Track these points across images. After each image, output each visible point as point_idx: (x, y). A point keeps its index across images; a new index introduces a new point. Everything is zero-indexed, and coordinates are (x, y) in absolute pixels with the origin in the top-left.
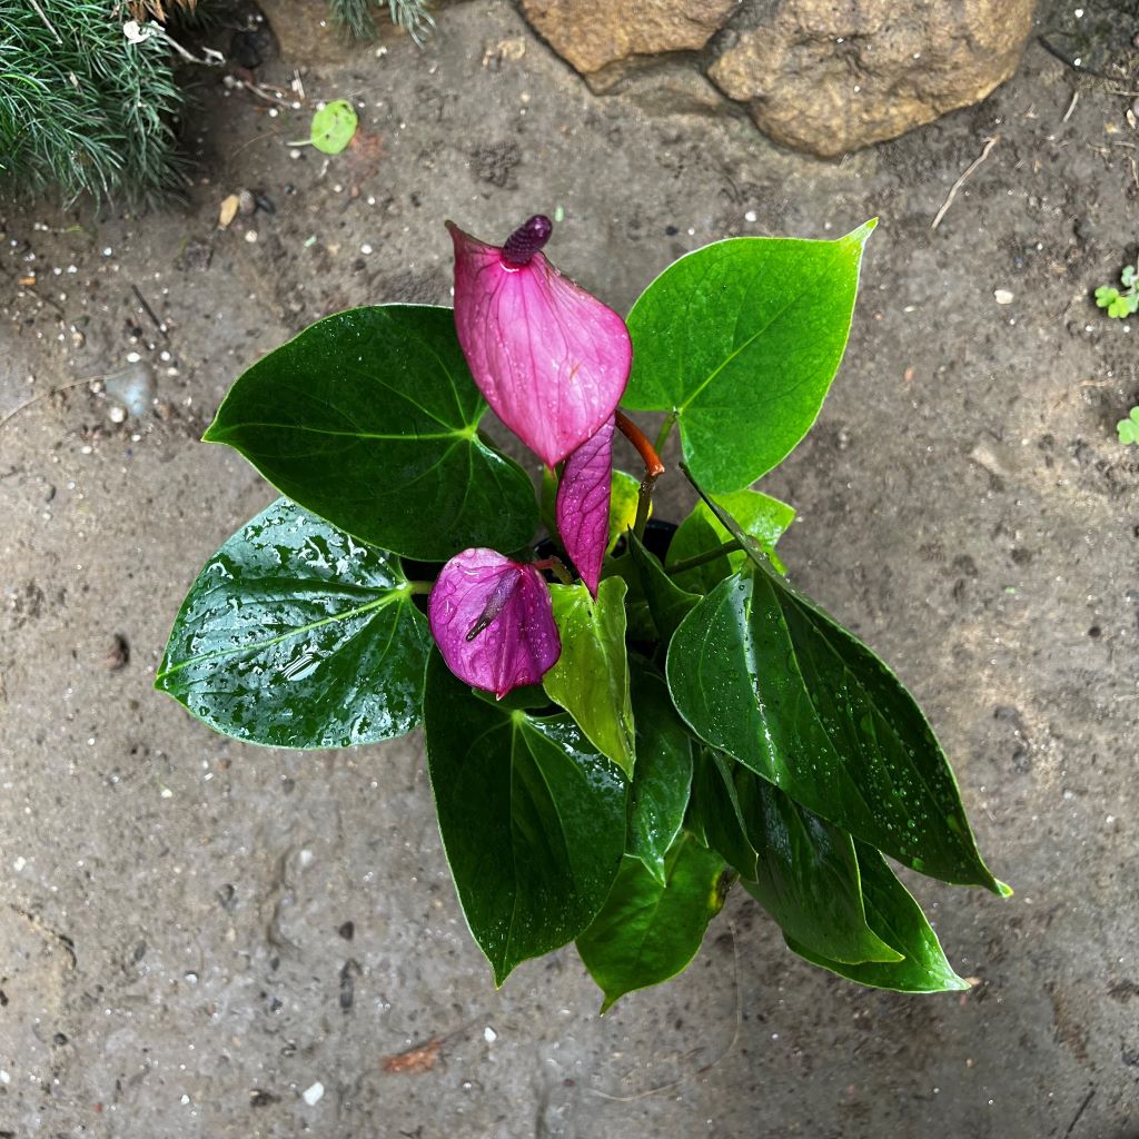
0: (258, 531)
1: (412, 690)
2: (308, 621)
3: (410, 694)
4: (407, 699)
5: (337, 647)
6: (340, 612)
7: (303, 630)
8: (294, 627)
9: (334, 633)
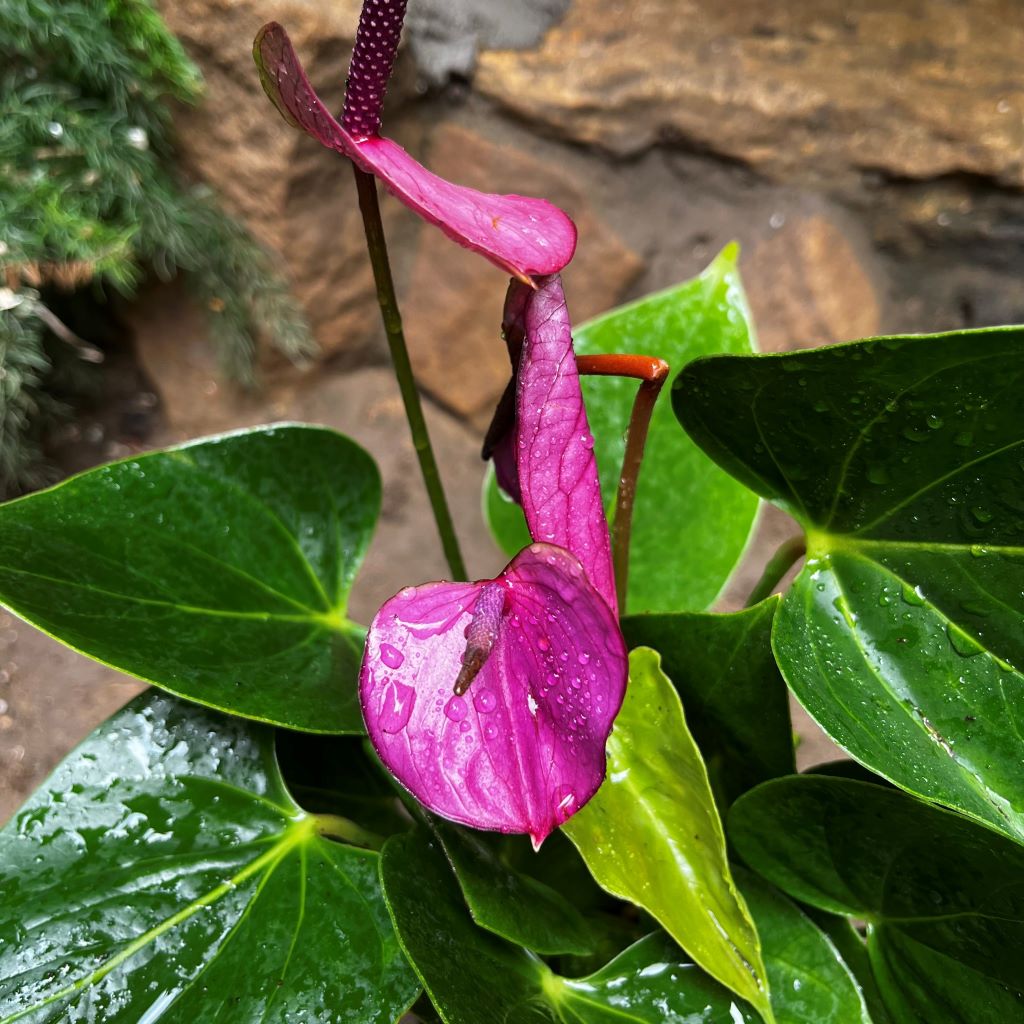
0: (40, 815)
1: (366, 965)
2: (150, 924)
3: (364, 974)
4: (362, 984)
5: (212, 953)
6: (203, 891)
7: (146, 940)
8: (126, 943)
9: (200, 929)
